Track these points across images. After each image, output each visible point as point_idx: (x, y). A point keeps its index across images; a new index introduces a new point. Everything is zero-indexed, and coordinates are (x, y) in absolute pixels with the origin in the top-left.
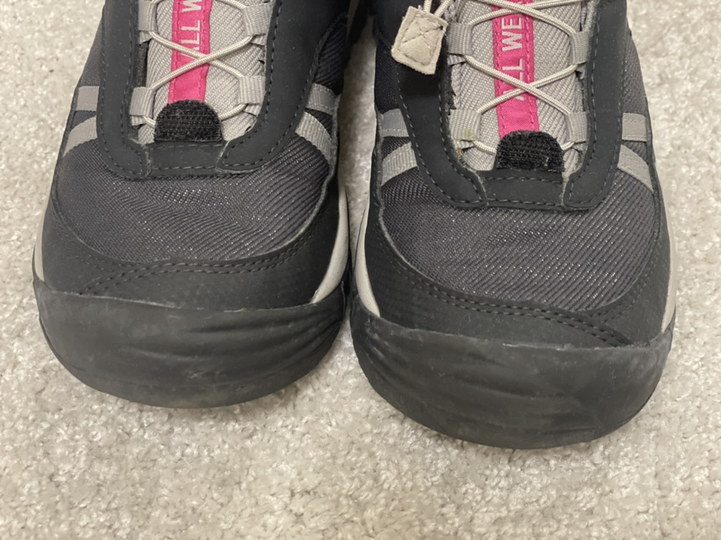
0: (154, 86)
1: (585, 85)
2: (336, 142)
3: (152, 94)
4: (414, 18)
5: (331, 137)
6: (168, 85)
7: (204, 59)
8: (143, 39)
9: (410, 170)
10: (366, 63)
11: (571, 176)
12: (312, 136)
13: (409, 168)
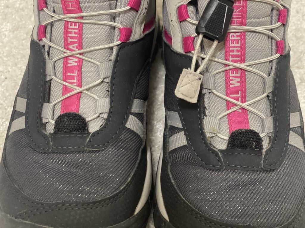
0: (53, 103)
1: (272, 102)
2: (145, 127)
3: (53, 107)
4: (186, 74)
5: (143, 125)
6: (61, 102)
7: (79, 90)
8: (48, 79)
9: (183, 146)
10: (158, 73)
11: (266, 152)
12: (134, 127)
13: (183, 145)
